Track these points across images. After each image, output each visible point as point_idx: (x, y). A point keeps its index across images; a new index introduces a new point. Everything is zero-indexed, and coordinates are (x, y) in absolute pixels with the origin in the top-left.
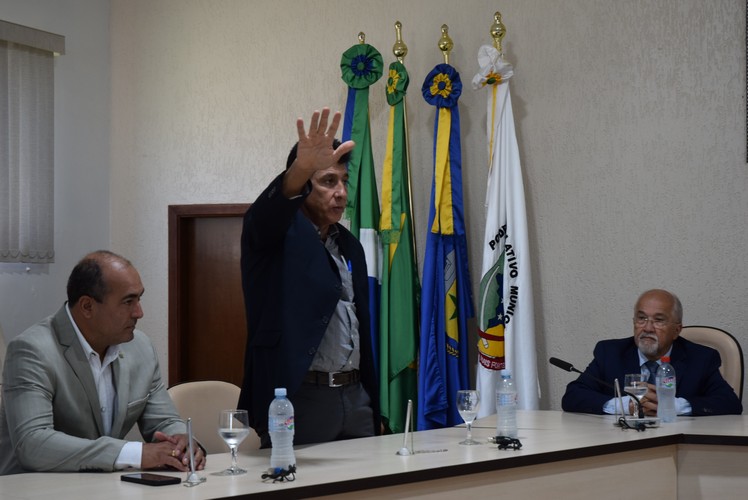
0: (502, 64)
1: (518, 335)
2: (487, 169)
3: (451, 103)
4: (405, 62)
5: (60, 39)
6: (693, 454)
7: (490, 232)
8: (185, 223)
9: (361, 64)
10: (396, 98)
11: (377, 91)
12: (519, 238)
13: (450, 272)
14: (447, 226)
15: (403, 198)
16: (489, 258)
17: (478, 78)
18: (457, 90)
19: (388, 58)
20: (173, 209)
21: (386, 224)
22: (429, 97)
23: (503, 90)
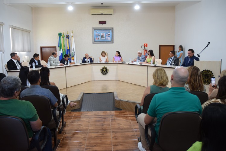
0: (73, 35)
1: (75, 57)
2: (72, 44)
3: (68, 38)
4: (64, 34)
5: (31, 31)
6: (92, 64)
7: (72, 49)
8: (41, 48)
9: (60, 34)
10: (63, 37)
11: (62, 37)
12: (75, 49)
13: (69, 52)
14: (68, 48)
15: (64, 46)
16: (72, 51)
17: (71, 36)
18: (69, 37)
19: (62, 34)
20: (40, 47)
21: (63, 48)
22: (66, 38)
23: (73, 37)
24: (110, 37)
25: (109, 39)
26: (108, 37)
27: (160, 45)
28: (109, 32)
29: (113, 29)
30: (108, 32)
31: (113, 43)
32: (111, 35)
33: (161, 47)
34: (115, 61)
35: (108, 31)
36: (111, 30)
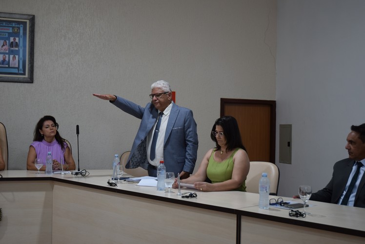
24: (17, 53)
25: (14, 61)
26: (11, 52)
27: (222, 100)
28: (16, 34)
29: (32, 19)
30: (10, 35)
31: (31, 80)
32: (21, 44)
33: (228, 108)
34: (38, 167)
35: (11, 31)
36: (26, 23)
